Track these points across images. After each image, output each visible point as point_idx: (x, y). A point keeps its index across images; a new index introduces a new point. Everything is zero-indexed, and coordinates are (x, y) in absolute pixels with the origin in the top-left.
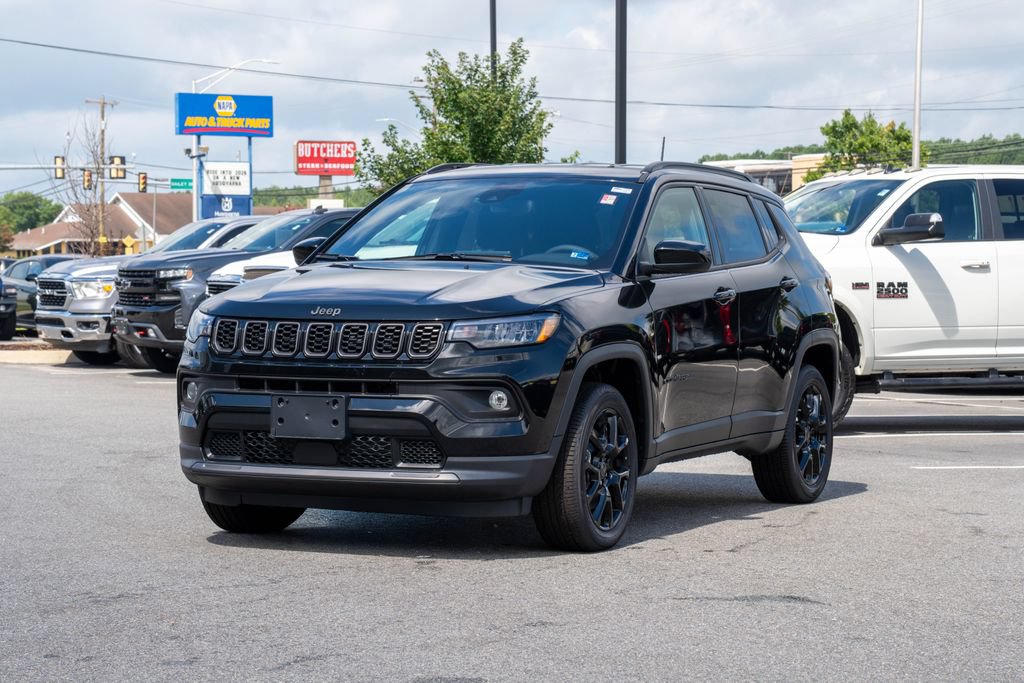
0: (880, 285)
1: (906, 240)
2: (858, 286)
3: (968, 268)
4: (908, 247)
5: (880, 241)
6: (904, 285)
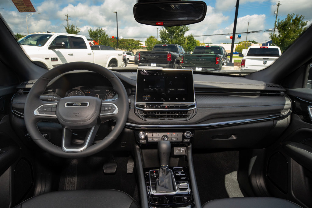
0: (52, 58)
1: (56, 48)
2: (47, 59)
3: (69, 54)
4: (57, 50)
5: (50, 48)
6: (57, 58)
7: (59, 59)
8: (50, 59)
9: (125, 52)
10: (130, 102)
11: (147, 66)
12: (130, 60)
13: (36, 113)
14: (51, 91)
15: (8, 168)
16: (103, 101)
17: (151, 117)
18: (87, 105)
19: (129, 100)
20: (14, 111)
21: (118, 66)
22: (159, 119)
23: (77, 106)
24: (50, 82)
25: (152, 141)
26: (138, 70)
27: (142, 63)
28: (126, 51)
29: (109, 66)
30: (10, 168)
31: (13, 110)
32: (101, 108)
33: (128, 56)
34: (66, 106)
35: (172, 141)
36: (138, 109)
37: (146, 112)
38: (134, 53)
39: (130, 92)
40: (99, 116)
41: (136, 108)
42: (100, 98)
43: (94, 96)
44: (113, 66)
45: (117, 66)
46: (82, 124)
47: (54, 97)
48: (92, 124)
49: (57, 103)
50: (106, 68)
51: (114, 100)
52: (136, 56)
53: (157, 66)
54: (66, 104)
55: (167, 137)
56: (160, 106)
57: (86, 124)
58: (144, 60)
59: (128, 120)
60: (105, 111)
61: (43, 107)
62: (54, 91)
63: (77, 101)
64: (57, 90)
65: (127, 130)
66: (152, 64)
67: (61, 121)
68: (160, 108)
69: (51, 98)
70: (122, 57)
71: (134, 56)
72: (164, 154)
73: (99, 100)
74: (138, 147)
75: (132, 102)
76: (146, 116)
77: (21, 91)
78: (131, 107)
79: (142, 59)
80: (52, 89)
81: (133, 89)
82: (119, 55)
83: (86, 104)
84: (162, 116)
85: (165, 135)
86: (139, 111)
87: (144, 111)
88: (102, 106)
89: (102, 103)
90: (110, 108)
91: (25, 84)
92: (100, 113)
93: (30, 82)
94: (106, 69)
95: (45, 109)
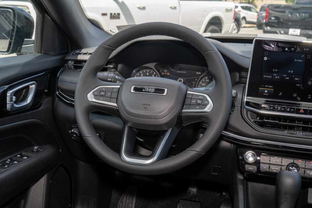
0: (111, 14)
2: (104, 14)
3: (139, 8)
6: (119, 14)
7: (122, 15)
8: (109, 15)
9: (240, 5)
10: (234, 95)
11: (281, 34)
12: (248, 19)
13: (91, 97)
14: (111, 66)
15: (44, 175)
16: (189, 89)
17: (271, 127)
18: (163, 93)
19: (234, 92)
20: (59, 93)
21: (223, 32)
22: (286, 132)
23: (148, 92)
24: (114, 51)
25: (268, 170)
26: (255, 39)
27: (271, 26)
28: (241, 3)
29: (205, 31)
30: (46, 176)
31: (58, 91)
32: (184, 100)
33: (243, 13)
34: (132, 91)
35: (306, 175)
36: (248, 110)
37: (262, 116)
38: (256, 6)
39: (237, 79)
40: (180, 112)
41: (244, 107)
42: (184, 83)
43: (176, 79)
44: (212, 31)
45: (221, 31)
46: (152, 122)
47: (116, 77)
48: (168, 124)
49: (121, 86)
50: (200, 33)
51: (208, 89)
52: (261, 12)
53: (301, 35)
54: (133, 88)
55: (297, 167)
56: (291, 109)
57: (159, 123)
58: (276, 21)
59: (227, 126)
60: (190, 106)
61: (100, 90)
62: (116, 68)
63: (150, 84)
64: (120, 66)
65: (225, 144)
66: (291, 31)
67: (123, 113)
68: (290, 112)
69: (112, 78)
70: (232, 14)
71: (257, 12)
72: (286, 194)
73: (184, 87)
74: (240, 177)
75: (240, 96)
76: (262, 125)
77: (71, 63)
78: (236, 104)
79: (271, 19)
80: (113, 64)
81: (243, 74)
82: (227, 10)
83: (163, 91)
84: (291, 128)
85: (293, 163)
86: (249, 113)
87: (259, 115)
88: (187, 97)
89: (188, 92)
90: (199, 101)
91: (76, 53)
92: (182, 108)
93: (84, 51)
94: (201, 36)
95: (103, 93)
